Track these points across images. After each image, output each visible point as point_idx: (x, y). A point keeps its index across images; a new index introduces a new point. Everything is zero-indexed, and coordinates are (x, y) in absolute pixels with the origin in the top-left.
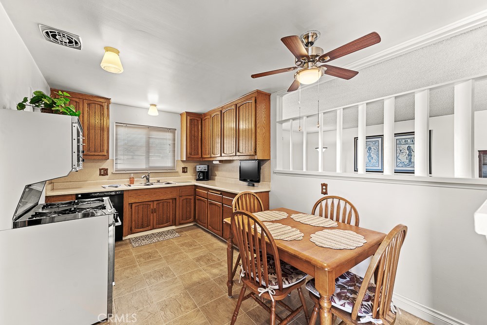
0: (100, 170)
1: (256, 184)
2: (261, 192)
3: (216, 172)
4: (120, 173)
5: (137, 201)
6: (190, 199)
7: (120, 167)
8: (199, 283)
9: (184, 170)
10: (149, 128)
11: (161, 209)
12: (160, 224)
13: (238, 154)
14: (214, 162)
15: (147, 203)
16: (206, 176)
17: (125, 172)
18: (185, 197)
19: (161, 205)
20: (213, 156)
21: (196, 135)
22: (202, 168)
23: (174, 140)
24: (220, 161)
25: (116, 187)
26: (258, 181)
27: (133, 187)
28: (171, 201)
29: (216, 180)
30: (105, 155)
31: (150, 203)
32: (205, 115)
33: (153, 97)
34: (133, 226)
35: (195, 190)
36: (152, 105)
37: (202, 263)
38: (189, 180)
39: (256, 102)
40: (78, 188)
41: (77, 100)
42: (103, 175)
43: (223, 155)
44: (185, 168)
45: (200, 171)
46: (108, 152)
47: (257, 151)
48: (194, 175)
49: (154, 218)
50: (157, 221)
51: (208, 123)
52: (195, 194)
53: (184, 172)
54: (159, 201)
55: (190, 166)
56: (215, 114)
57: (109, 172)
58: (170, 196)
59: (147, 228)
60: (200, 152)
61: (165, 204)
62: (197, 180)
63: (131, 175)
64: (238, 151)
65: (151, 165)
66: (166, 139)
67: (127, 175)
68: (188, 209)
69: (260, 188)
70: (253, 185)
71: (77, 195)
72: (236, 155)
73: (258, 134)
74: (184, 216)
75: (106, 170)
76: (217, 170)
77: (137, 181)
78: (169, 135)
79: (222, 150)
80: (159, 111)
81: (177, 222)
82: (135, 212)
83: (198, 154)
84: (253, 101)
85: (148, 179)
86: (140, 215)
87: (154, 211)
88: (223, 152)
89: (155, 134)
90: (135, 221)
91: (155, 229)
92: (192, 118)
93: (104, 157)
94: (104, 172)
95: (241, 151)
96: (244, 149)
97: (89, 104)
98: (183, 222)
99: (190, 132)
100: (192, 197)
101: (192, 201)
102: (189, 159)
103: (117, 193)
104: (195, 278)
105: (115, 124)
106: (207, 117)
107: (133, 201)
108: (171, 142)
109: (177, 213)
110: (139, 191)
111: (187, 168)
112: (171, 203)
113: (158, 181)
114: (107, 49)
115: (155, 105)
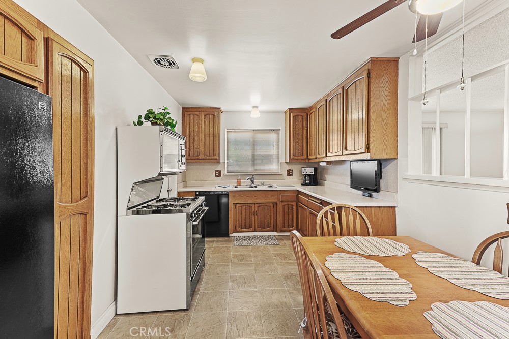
0: (216, 171)
1: (374, 194)
2: (380, 207)
3: (326, 176)
4: (231, 175)
5: (240, 202)
6: (292, 205)
7: (230, 169)
8: (277, 306)
9: (290, 173)
10: (255, 131)
11: (262, 212)
12: (262, 227)
13: (345, 152)
14: (322, 164)
15: (249, 205)
16: (314, 179)
17: (234, 174)
18: (286, 203)
19: (262, 208)
20: (318, 156)
21: (301, 133)
22: (310, 170)
23: (278, 141)
24: (328, 162)
25: (224, 187)
26: (377, 190)
27: (239, 188)
28: (272, 205)
29: (325, 186)
30: (217, 159)
31: (251, 205)
32: (311, 108)
33: (255, 99)
34: (237, 225)
35: (297, 195)
36: (254, 107)
37: (289, 283)
38: (294, 183)
39: (369, 77)
41: (197, 113)
42: (217, 176)
43: (328, 154)
44: (290, 170)
45: (306, 175)
46: (219, 156)
47: (371, 147)
48: (301, 178)
49: (255, 220)
50: (258, 224)
51: (314, 118)
52: (298, 200)
53: (289, 175)
54: (260, 204)
55: (295, 168)
56: (320, 105)
57: (222, 174)
58: (271, 200)
59: (249, 230)
60: (305, 152)
61: (266, 207)
62: (302, 185)
63: (239, 176)
64: (346, 149)
65: (257, 167)
66: (270, 141)
67: (235, 176)
68: (290, 216)
69: (380, 200)
70: (371, 196)
71: (196, 192)
72: (343, 155)
73: (372, 123)
74: (285, 224)
75: (220, 172)
76: (327, 174)
77: (244, 182)
78: (273, 136)
79: (328, 149)
80: (261, 112)
81: (278, 229)
82: (239, 213)
83: (303, 155)
84: (365, 75)
85: (252, 182)
86: (243, 216)
87: (255, 214)
88: (329, 151)
89: (260, 136)
90: (239, 220)
91: (257, 231)
92: (295, 114)
93: (216, 161)
94: (218, 174)
95: (349, 148)
96: (353, 145)
97: (205, 115)
98: (284, 229)
99: (294, 130)
100: (295, 204)
101: (295, 208)
102: (293, 160)
103: (224, 193)
104: (275, 299)
105: (226, 130)
106: (312, 111)
107: (236, 202)
108: (275, 143)
109: (278, 219)
110: (241, 193)
111: (292, 170)
112: (272, 208)
113: (262, 184)
114: (195, 60)
115: (257, 107)
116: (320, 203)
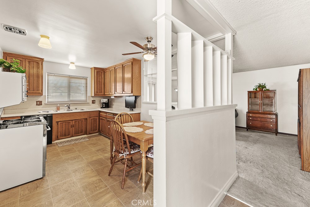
0: (37, 102)
2: (136, 113)
3: (113, 103)
4: (50, 104)
5: (61, 120)
6: (96, 119)
7: (50, 100)
8: (96, 160)
9: (93, 102)
10: (71, 77)
11: (77, 125)
12: (77, 133)
13: (123, 92)
14: (112, 97)
15: (68, 121)
16: (107, 105)
17: (53, 103)
18: (93, 118)
19: (77, 122)
20: (110, 93)
21: (101, 80)
22: (105, 100)
23: (87, 84)
24: (115, 97)
25: (48, 112)
26: (135, 107)
27: (59, 112)
28: (84, 120)
29: (113, 107)
30: (40, 93)
31: (70, 121)
32: (106, 69)
33: (72, 58)
34: (59, 135)
35: (99, 114)
36: (71, 63)
37: (100, 152)
38: (96, 107)
39: (132, 65)
40: (22, 113)
42: (38, 105)
43: (116, 93)
44: (94, 100)
45: (103, 103)
46: (42, 91)
47: (133, 91)
48: (100, 105)
49: (72, 130)
50: (74, 132)
51: (108, 74)
52: (99, 116)
53: (93, 103)
54: (76, 120)
55: (97, 100)
56: (112, 69)
57: (43, 103)
58: (84, 117)
59: (68, 137)
60: (103, 91)
61: (80, 122)
62: (101, 108)
63: (58, 105)
64: (124, 91)
65: (71, 99)
66: (81, 83)
67: (55, 105)
68: (95, 125)
69: (136, 111)
70: (133, 110)
71: (21, 117)
72: (122, 93)
73: (133, 82)
74: (92, 129)
75: (41, 102)
76: (114, 102)
77: (62, 109)
78: (83, 81)
79: (116, 90)
80: (76, 66)
81: (88, 133)
82: (60, 127)
83: (102, 92)
84: (131, 64)
85: (69, 108)
86: (64, 129)
87: (72, 126)
88: (116, 92)
89: (74, 80)
90: (60, 132)
91: (73, 137)
92: (98, 71)
94: (39, 103)
95: (125, 91)
96: (127, 90)
97: (29, 62)
98: (91, 132)
99: (97, 79)
100: (97, 118)
101: (98, 120)
102: (96, 95)
103: (49, 115)
104: (94, 158)
105: (47, 74)
106: (106, 71)
107: (59, 120)
108: (84, 85)
109: (88, 127)
110: (63, 114)
111: (95, 101)
112: (84, 121)
113: (76, 109)
114: (42, 36)
115: (74, 63)
116: (113, 115)
